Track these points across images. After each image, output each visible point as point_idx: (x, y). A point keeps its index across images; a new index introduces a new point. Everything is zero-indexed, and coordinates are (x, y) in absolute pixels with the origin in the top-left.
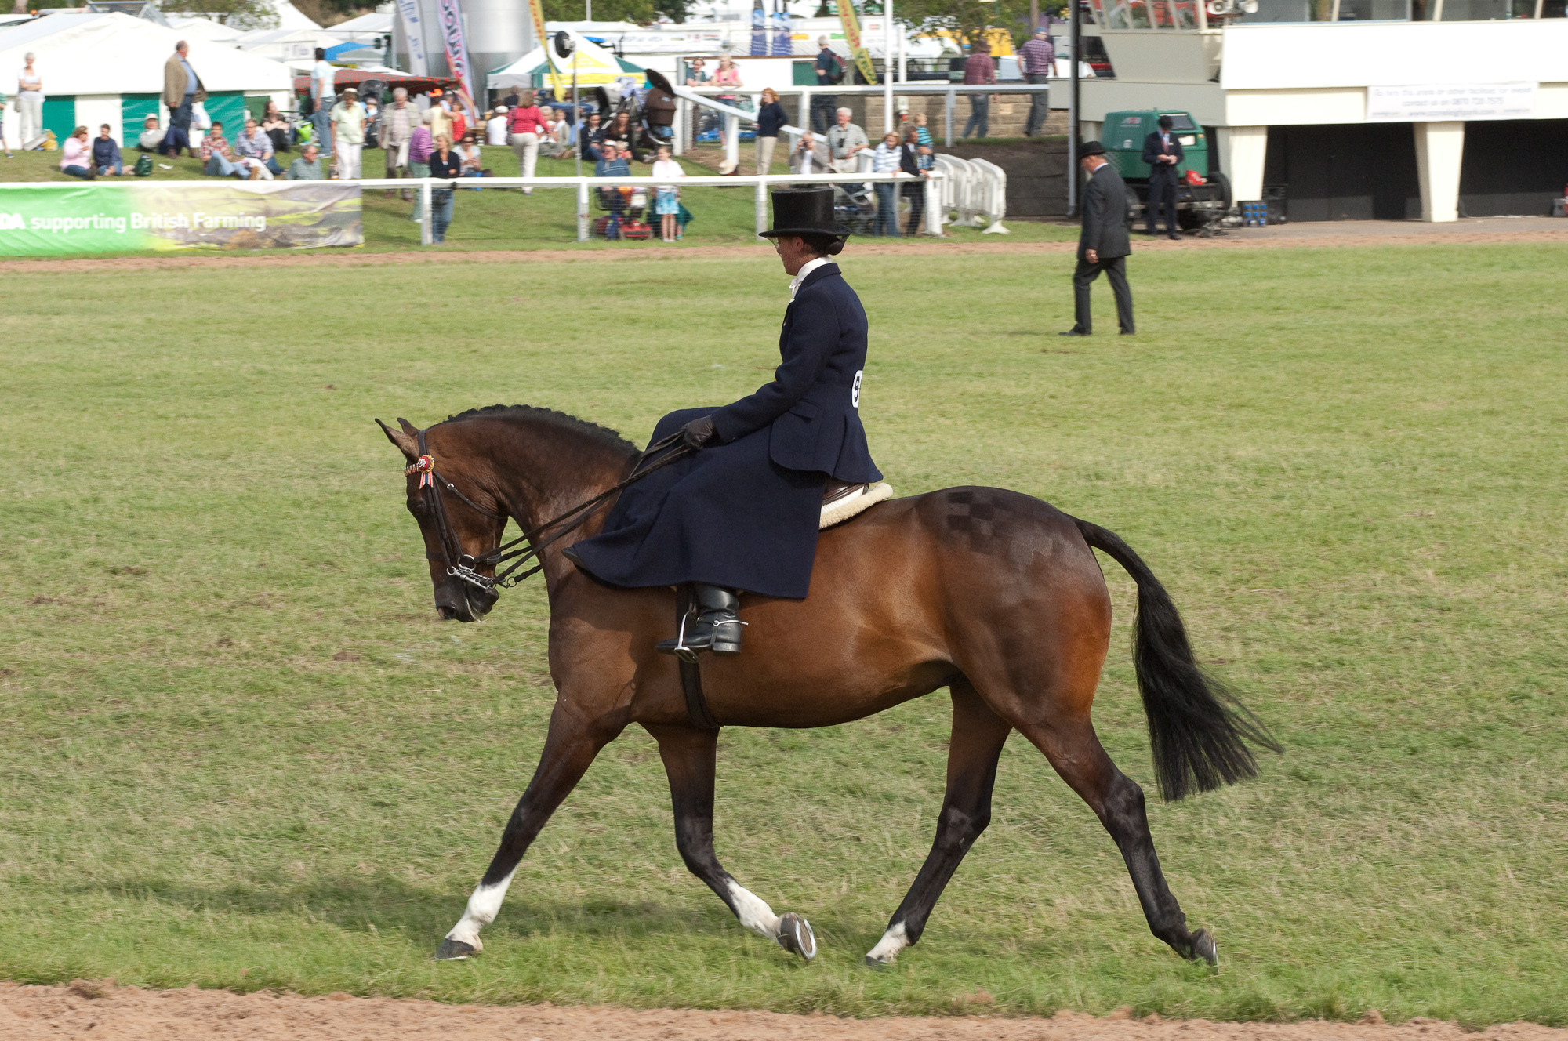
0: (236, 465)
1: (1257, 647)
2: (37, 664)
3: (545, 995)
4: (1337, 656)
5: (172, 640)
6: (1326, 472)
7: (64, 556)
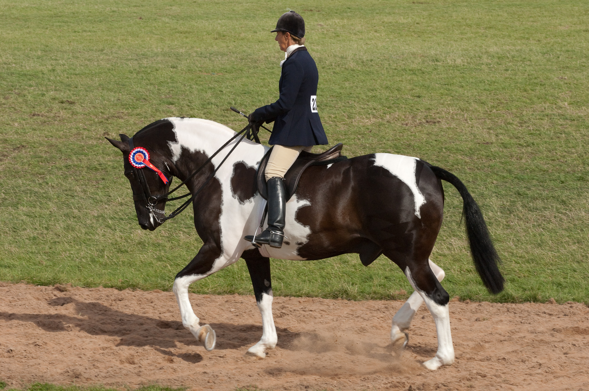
0: (106, 54)
1: (501, 137)
2: (34, 143)
3: (236, 291)
4: (532, 141)
5: (86, 133)
6: (525, 58)
7: (43, 95)
